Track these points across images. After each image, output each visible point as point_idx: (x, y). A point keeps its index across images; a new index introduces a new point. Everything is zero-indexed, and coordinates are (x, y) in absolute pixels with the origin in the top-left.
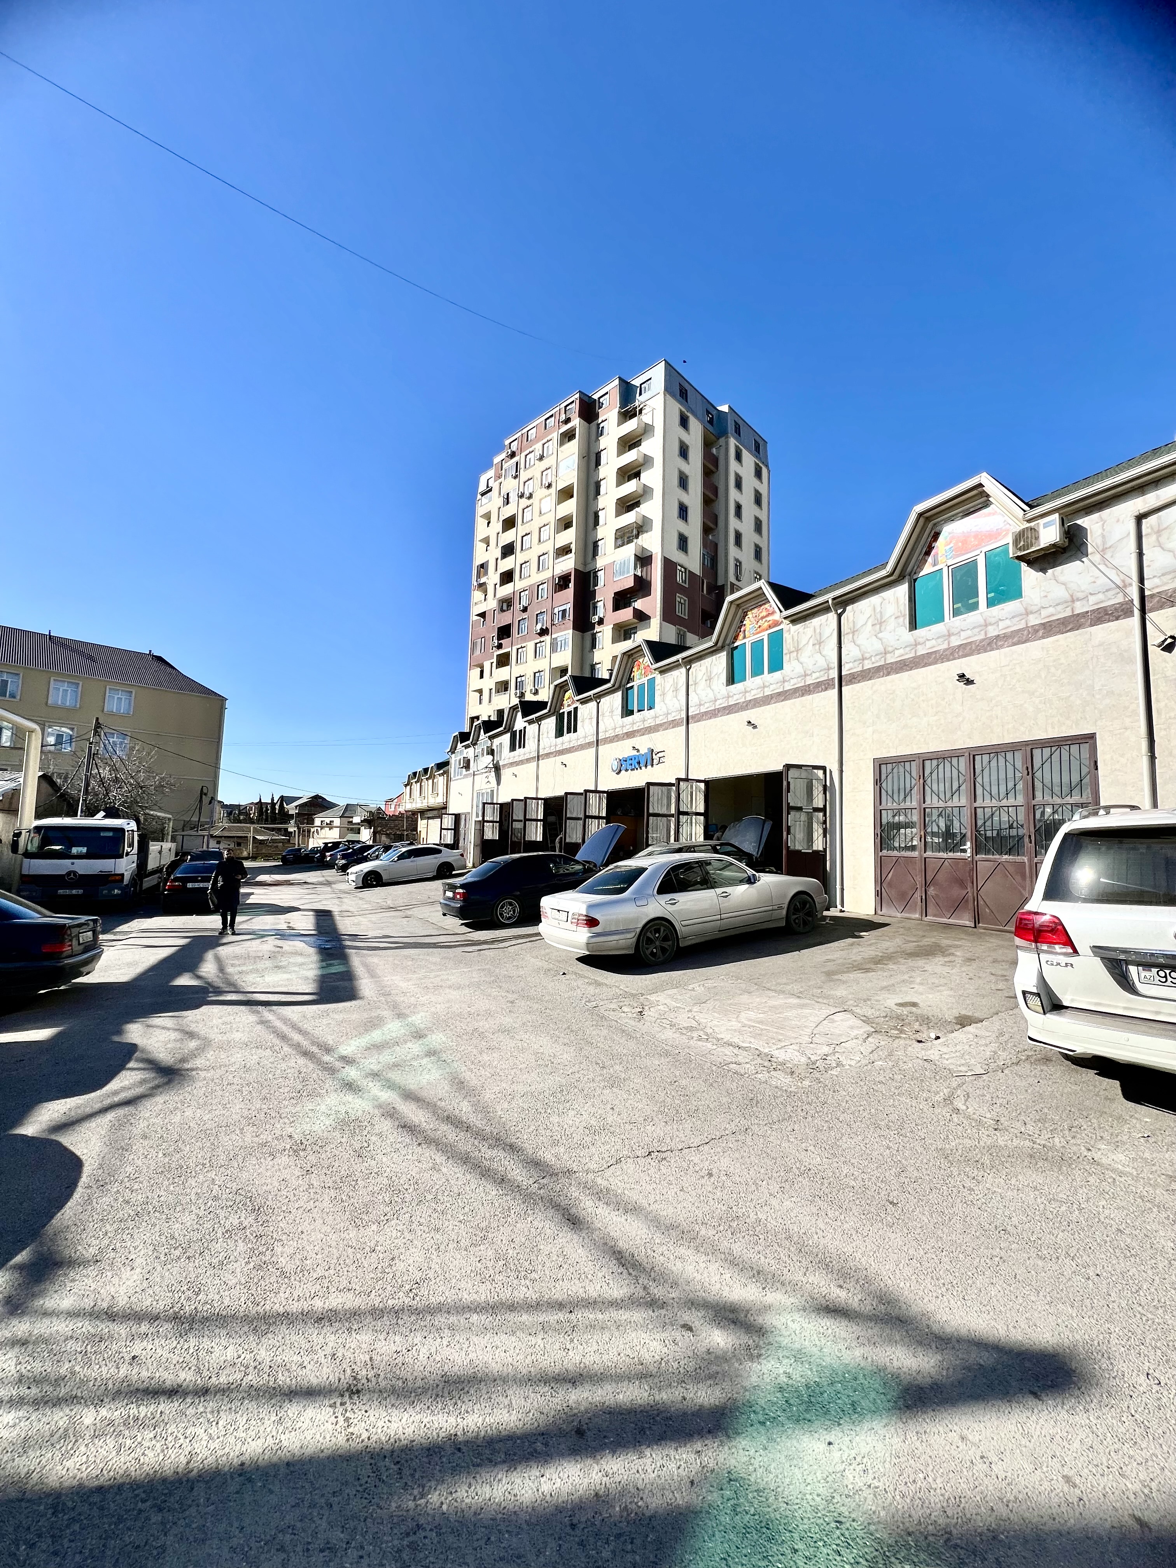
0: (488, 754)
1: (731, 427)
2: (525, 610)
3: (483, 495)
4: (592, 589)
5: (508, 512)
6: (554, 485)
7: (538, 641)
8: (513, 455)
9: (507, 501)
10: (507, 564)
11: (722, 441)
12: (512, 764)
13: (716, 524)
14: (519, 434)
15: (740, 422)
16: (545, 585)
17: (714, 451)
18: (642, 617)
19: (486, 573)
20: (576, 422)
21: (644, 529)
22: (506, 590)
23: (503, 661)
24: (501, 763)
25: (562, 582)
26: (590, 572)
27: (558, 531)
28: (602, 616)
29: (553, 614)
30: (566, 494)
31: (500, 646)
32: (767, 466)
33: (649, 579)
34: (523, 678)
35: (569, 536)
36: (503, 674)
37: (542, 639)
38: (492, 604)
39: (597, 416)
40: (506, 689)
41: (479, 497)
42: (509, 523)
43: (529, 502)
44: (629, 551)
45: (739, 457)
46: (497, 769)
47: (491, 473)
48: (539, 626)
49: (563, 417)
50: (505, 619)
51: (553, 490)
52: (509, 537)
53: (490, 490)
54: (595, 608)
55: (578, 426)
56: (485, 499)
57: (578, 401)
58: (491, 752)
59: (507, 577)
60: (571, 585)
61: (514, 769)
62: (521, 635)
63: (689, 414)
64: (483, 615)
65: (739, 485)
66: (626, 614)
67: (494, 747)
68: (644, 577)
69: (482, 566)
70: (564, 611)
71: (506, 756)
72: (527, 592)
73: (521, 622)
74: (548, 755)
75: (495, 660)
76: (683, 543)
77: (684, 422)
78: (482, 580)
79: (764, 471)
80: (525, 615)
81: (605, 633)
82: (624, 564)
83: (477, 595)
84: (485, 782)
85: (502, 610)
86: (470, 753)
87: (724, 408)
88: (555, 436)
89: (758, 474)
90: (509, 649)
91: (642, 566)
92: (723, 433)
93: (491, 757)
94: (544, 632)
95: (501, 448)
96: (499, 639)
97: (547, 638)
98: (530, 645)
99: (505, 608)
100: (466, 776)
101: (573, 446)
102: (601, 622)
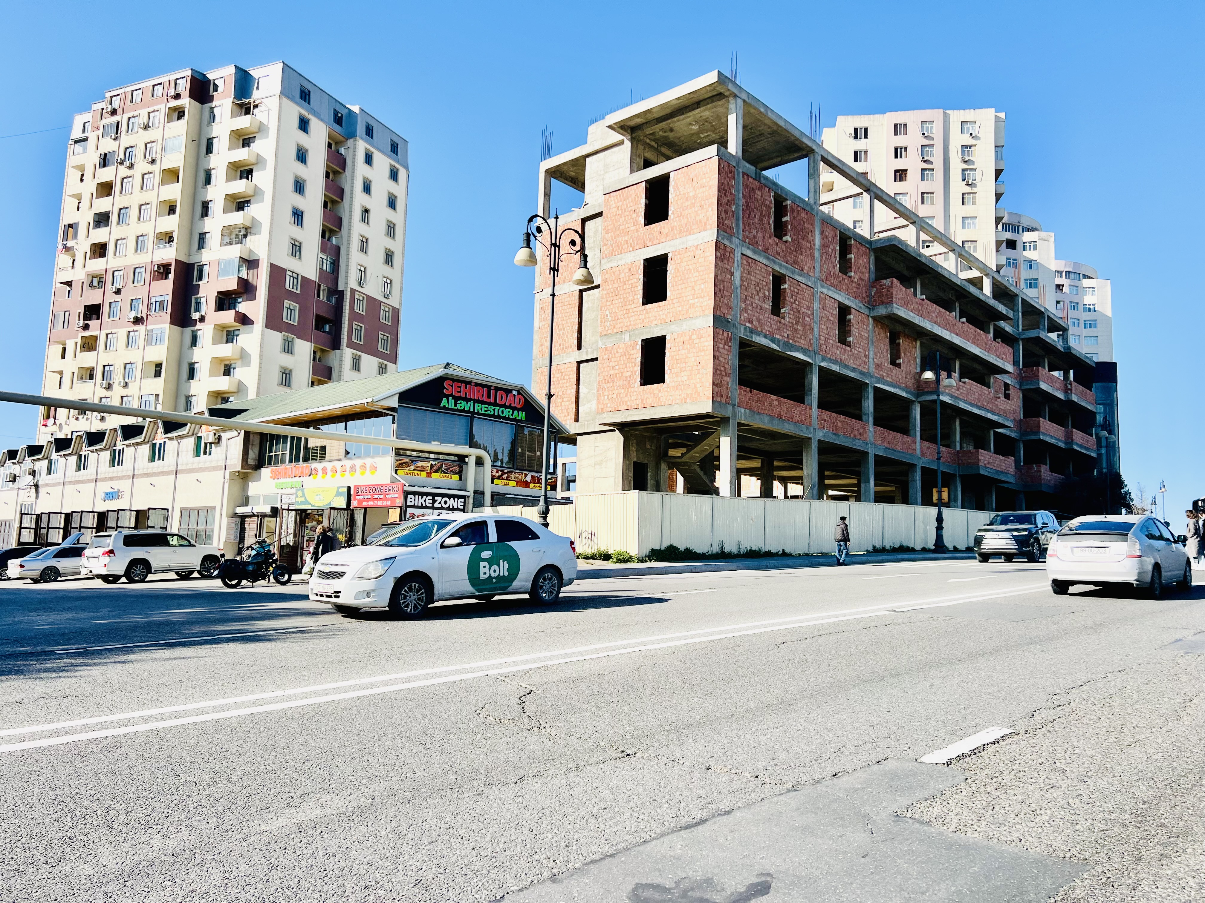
0: (30, 474)
1: (361, 129)
2: (118, 292)
3: (76, 142)
4: (195, 283)
5: (106, 174)
6: (158, 161)
7: (131, 329)
8: (114, 112)
9: (104, 161)
10: (100, 235)
11: (350, 142)
12: (47, 485)
13: (340, 228)
14: (122, 91)
15: (372, 123)
16: (143, 270)
17: (342, 151)
18: (244, 320)
19: (75, 236)
20: (185, 101)
21: (253, 231)
22: (98, 265)
23: (89, 345)
24: (40, 483)
25: (163, 271)
26: (194, 264)
27: (159, 214)
28: (203, 314)
29: (149, 304)
30: (172, 175)
31: (86, 327)
32: (406, 167)
33: (255, 283)
34: (112, 368)
35: (171, 223)
36: (88, 359)
37: (137, 327)
38: (79, 275)
39: (211, 99)
40: (91, 377)
41: (71, 142)
42: (106, 189)
43: (129, 172)
44: (235, 252)
45: (368, 159)
46: (37, 486)
47: (87, 117)
48: (133, 315)
49: (172, 92)
50: (94, 297)
51: (156, 168)
52: (103, 205)
53: (86, 140)
54: (198, 304)
55: (187, 106)
56: (78, 147)
57: (189, 79)
58: (33, 473)
59: (100, 250)
60: (171, 276)
61: (48, 489)
62: (111, 319)
63: (310, 117)
64: (69, 284)
65: (367, 188)
66: (228, 317)
67: (36, 469)
68: (250, 280)
69: (71, 226)
70: (162, 302)
71: (43, 478)
72: (121, 273)
73: (113, 305)
74: (71, 482)
75: (79, 340)
76: (296, 249)
77: (304, 125)
78: (70, 244)
79: (402, 174)
80: (117, 298)
81: (205, 331)
82: (228, 262)
83: (64, 260)
84: (27, 497)
85: (91, 285)
86: (16, 469)
87: (355, 109)
88: (163, 108)
89: (394, 175)
90: (96, 333)
91: (249, 269)
92: (351, 135)
93: (32, 477)
94: (138, 321)
95: (103, 98)
96: (85, 318)
97: (140, 328)
98: (122, 333)
99: (95, 283)
100: (12, 489)
101: (180, 127)
102: (202, 319)
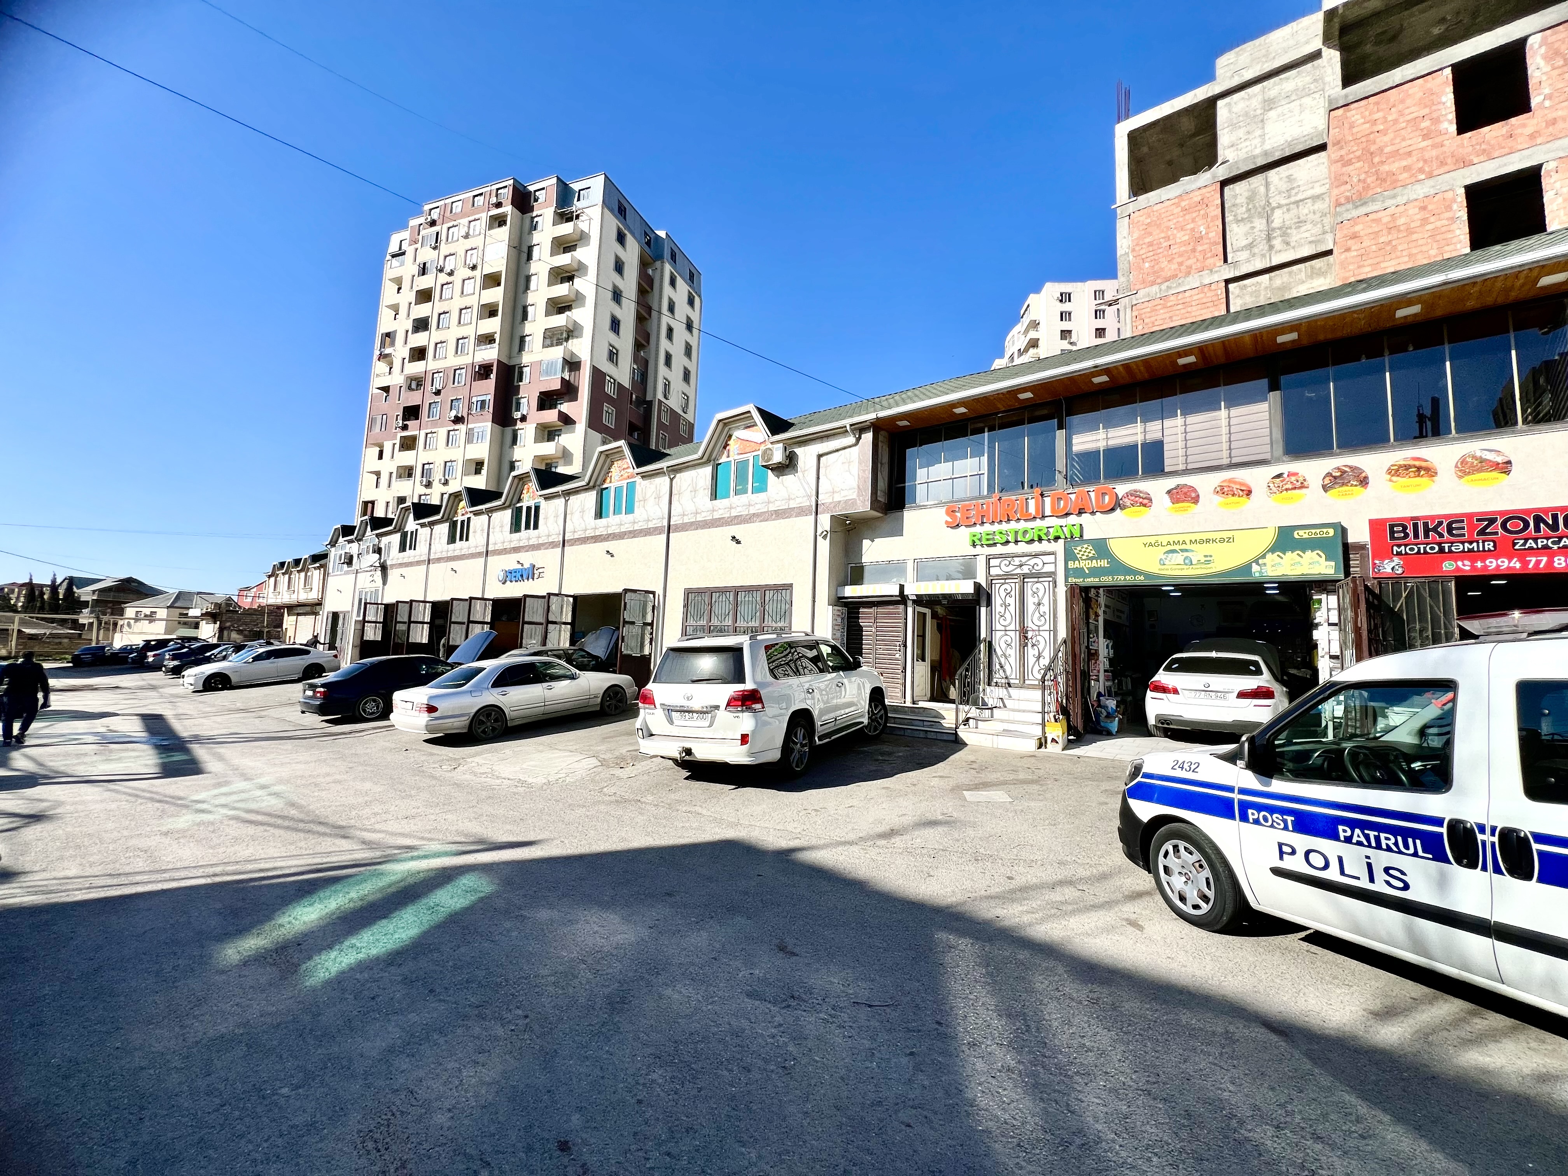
2: (438, 393)
3: (393, 256)
4: (516, 384)
5: (425, 282)
6: (479, 267)
7: (452, 428)
8: (433, 223)
9: (423, 271)
10: (419, 339)
12: (401, 565)
13: (648, 342)
14: (442, 203)
16: (464, 371)
17: (650, 272)
18: (567, 420)
19: (392, 344)
20: (508, 209)
21: (575, 334)
22: (417, 368)
23: (408, 444)
24: (389, 563)
25: (483, 371)
26: (514, 366)
27: (481, 317)
28: (525, 413)
29: (470, 403)
30: (492, 280)
31: (405, 428)
32: (699, 296)
33: (576, 384)
34: (431, 466)
35: (493, 325)
36: (407, 458)
37: (457, 427)
38: (397, 379)
39: (531, 209)
40: (410, 475)
41: (388, 257)
42: (425, 296)
43: (449, 279)
44: (557, 353)
45: (673, 283)
46: (384, 568)
47: (405, 235)
48: (453, 413)
49: (494, 200)
50: (413, 399)
51: (477, 273)
52: (423, 310)
53: (404, 254)
54: (518, 404)
55: (510, 213)
56: (395, 262)
57: (511, 188)
58: (378, 551)
59: (419, 354)
60: (493, 376)
61: (403, 571)
62: (431, 419)
63: (626, 232)
64: (386, 389)
65: (671, 309)
66: (550, 416)
67: (382, 545)
68: (572, 381)
69: (388, 335)
70: (483, 402)
71: (394, 556)
72: (441, 374)
73: (433, 406)
74: (439, 560)
75: (398, 441)
76: (613, 356)
77: (621, 238)
78: (387, 351)
79: (697, 300)
80: (437, 399)
81: (527, 431)
82: (551, 364)
83: (380, 367)
84: (370, 582)
85: (410, 388)
86: (354, 549)
87: (662, 234)
88: (484, 217)
89: (691, 302)
90: (416, 433)
91: (570, 371)
92: (659, 257)
93: (377, 556)
94: (458, 420)
95: (420, 213)
96: (404, 419)
97: (462, 427)
98: (442, 432)
99: (414, 386)
100: (347, 573)
101: (503, 233)
102: (523, 419)
